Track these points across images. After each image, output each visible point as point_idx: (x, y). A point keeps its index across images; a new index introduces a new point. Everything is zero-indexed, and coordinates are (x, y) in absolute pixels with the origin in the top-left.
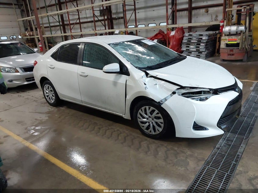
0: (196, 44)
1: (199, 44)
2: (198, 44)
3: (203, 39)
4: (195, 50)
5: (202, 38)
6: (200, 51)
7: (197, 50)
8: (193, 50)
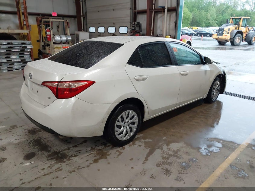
0: (18, 54)
1: (23, 54)
2: (20, 54)
3: (28, 47)
4: (20, 60)
5: (26, 47)
6: (26, 60)
7: (21, 60)
8: (17, 60)
